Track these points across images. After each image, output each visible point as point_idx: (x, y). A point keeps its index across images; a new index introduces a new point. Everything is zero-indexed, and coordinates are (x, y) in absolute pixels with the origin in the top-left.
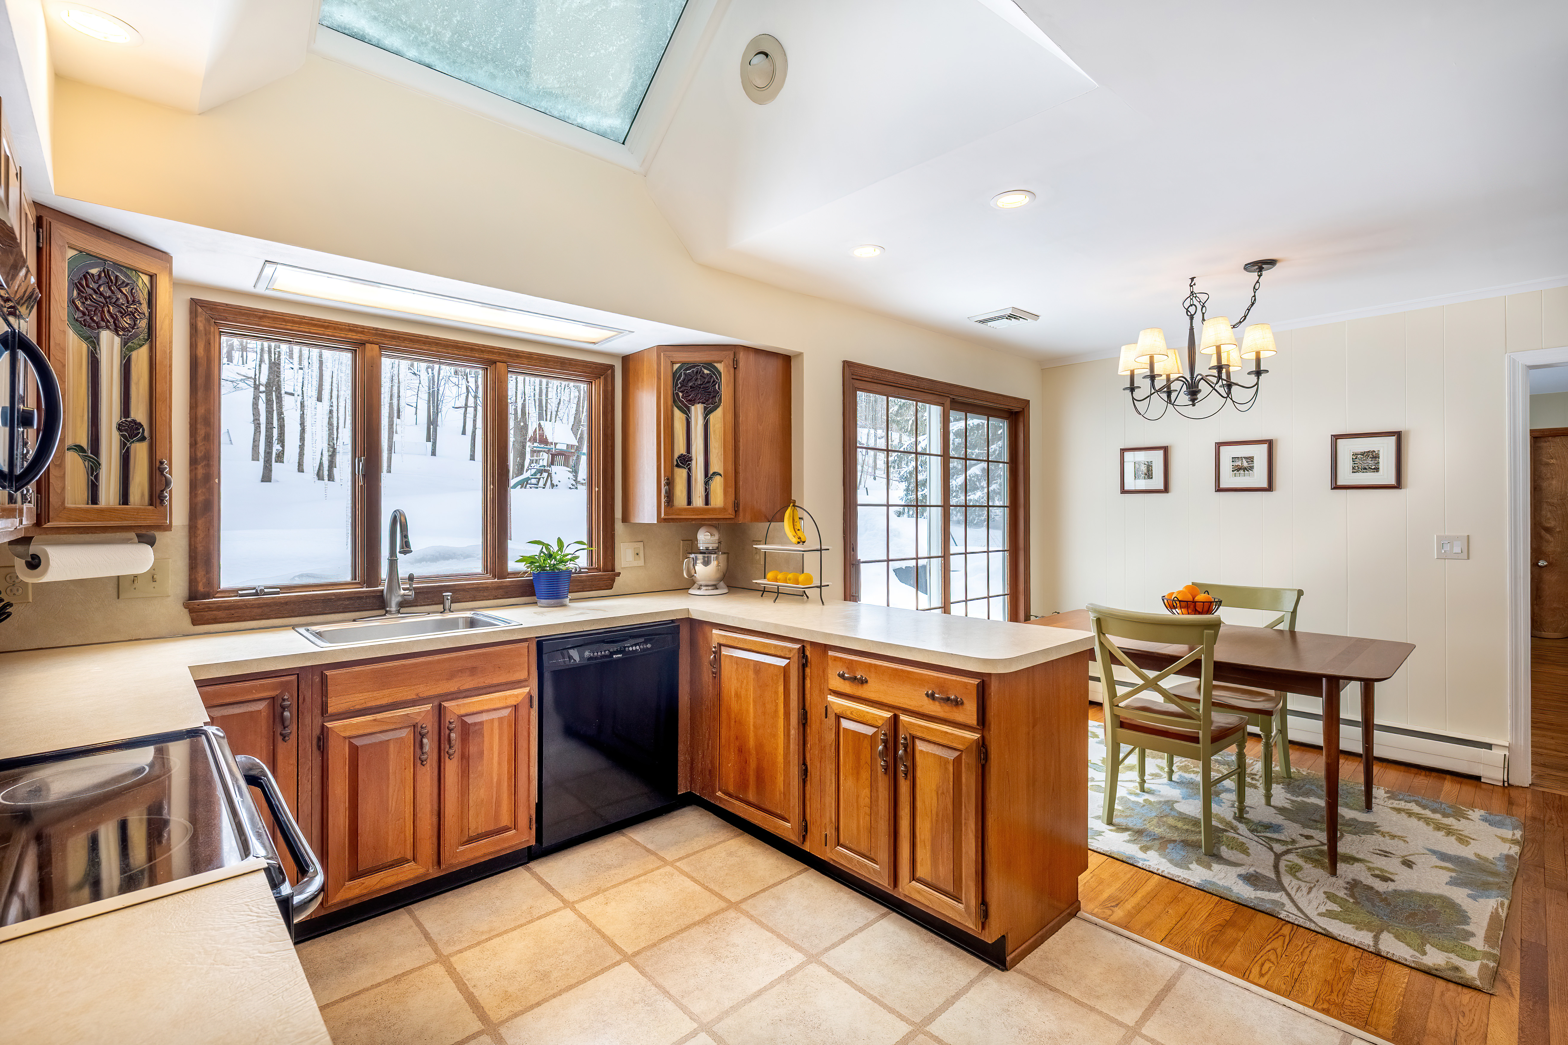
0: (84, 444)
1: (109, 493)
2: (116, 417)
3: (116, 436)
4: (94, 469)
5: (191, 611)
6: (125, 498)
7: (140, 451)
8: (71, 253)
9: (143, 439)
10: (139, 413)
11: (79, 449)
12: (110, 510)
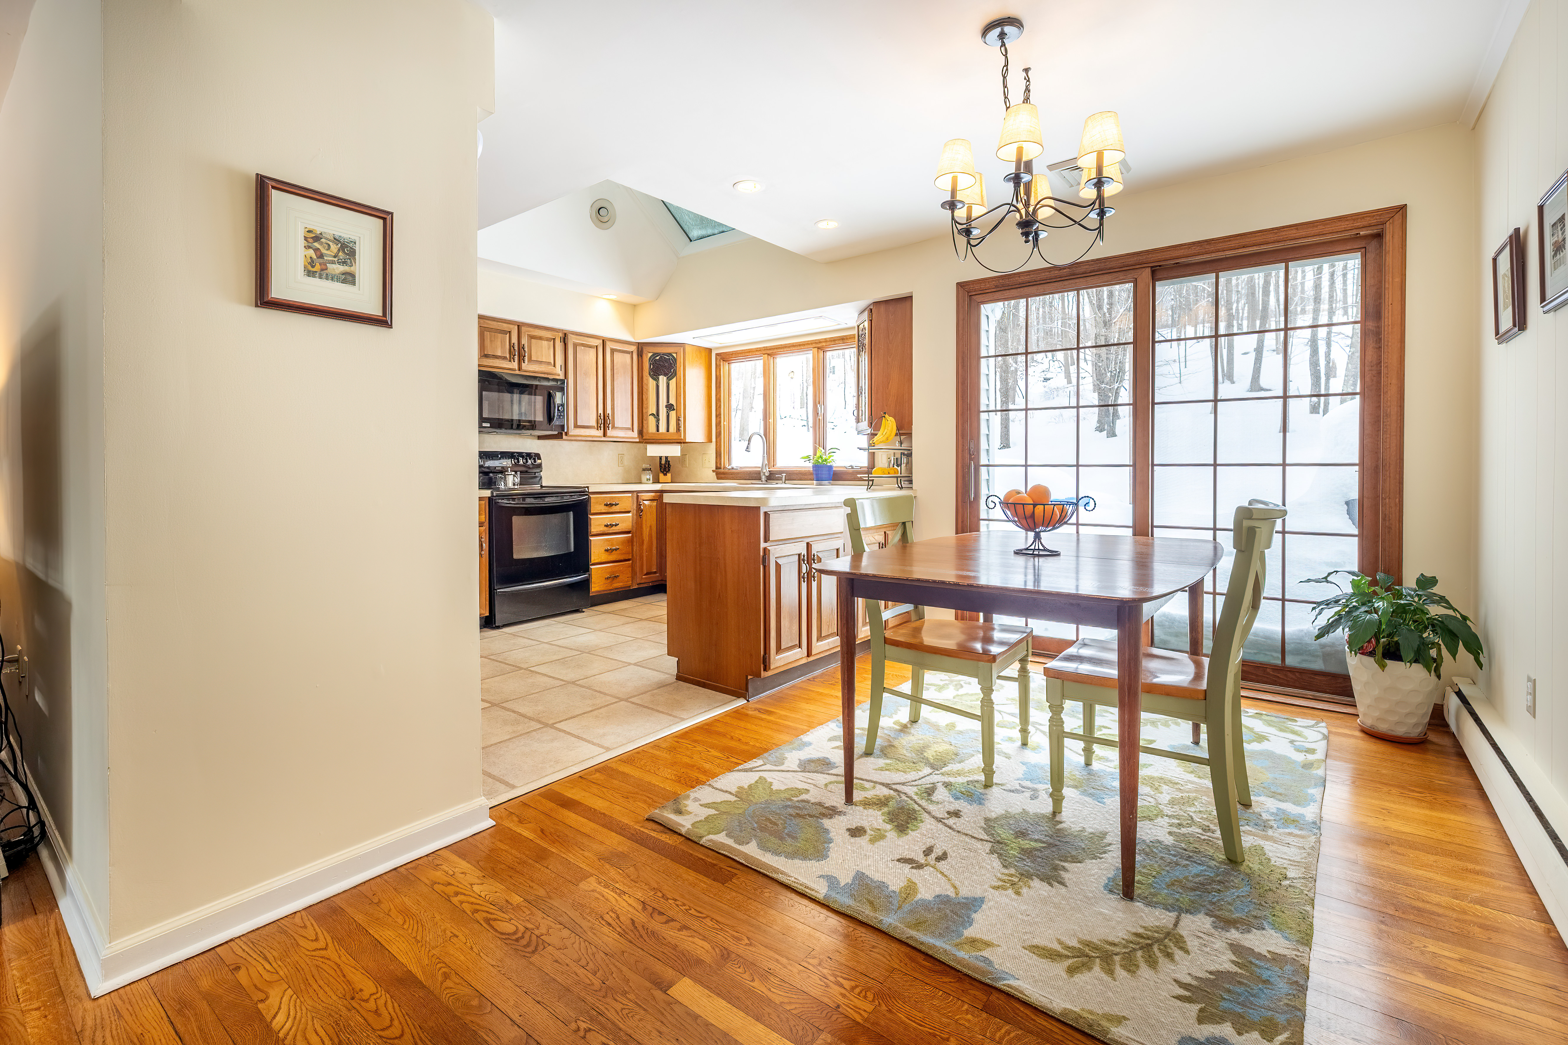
0: (655, 413)
1: (663, 428)
2: (665, 404)
3: (665, 409)
4: (658, 421)
5: (717, 474)
6: (668, 431)
7: (673, 414)
8: (650, 354)
9: (674, 410)
10: (672, 401)
11: (653, 414)
12: (662, 433)
